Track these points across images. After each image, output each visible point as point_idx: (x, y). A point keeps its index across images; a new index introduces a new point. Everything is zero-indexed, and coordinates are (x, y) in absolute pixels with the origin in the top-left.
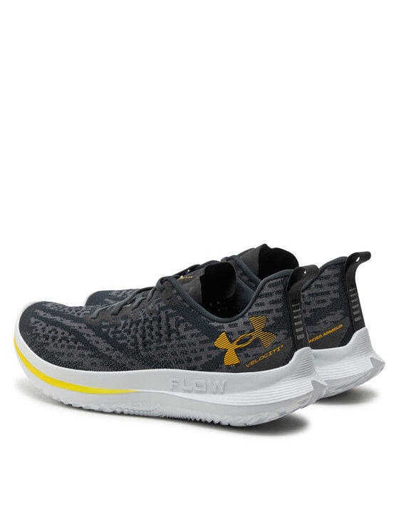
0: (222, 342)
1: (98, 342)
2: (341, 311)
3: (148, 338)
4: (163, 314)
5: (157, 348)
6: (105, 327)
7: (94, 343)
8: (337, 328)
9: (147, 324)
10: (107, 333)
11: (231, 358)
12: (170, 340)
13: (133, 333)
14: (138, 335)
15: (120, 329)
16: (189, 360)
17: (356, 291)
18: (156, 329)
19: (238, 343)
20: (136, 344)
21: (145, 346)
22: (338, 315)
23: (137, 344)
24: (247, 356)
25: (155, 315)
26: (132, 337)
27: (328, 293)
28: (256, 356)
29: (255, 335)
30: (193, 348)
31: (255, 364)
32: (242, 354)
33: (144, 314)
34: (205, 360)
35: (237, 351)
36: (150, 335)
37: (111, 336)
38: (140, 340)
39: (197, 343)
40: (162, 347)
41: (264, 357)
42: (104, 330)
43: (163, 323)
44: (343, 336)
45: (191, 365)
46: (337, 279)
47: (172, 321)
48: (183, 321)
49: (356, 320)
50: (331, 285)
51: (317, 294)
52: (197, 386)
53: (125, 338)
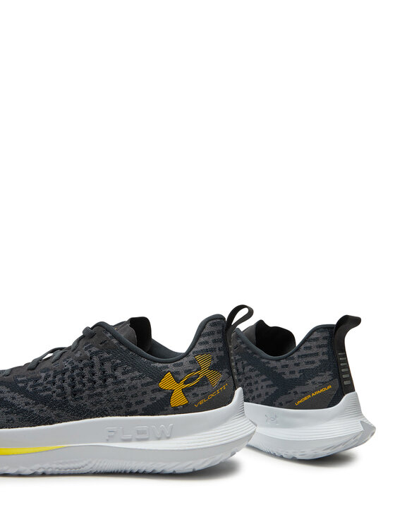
0: (167, 383)
1: (14, 398)
2: (330, 373)
3: (78, 386)
4: (96, 359)
5: (90, 396)
6: (21, 382)
7: (9, 399)
8: (325, 389)
9: (77, 371)
10: (25, 387)
11: (178, 399)
12: (106, 386)
13: (58, 383)
14: (65, 385)
15: (40, 381)
16: (129, 405)
17: (345, 356)
18: (88, 376)
19: (185, 383)
20: (63, 394)
21: (75, 395)
22: (327, 376)
23: (65, 393)
24: (195, 395)
25: (85, 361)
26: (58, 388)
27: (317, 354)
28: (205, 395)
29: (202, 374)
30: (134, 391)
31: (205, 404)
32: (190, 394)
33: (71, 363)
34: (148, 403)
35: (185, 391)
36: (80, 382)
37: (31, 390)
38: (69, 390)
39: (139, 385)
40: (96, 394)
41: (212, 395)
42: (20, 385)
43: (96, 369)
44: (331, 398)
45: (132, 409)
46: (325, 342)
47: (107, 366)
48: (121, 365)
49: (346, 383)
50: (320, 347)
51: (306, 356)
52: (138, 434)
53: (49, 389)
